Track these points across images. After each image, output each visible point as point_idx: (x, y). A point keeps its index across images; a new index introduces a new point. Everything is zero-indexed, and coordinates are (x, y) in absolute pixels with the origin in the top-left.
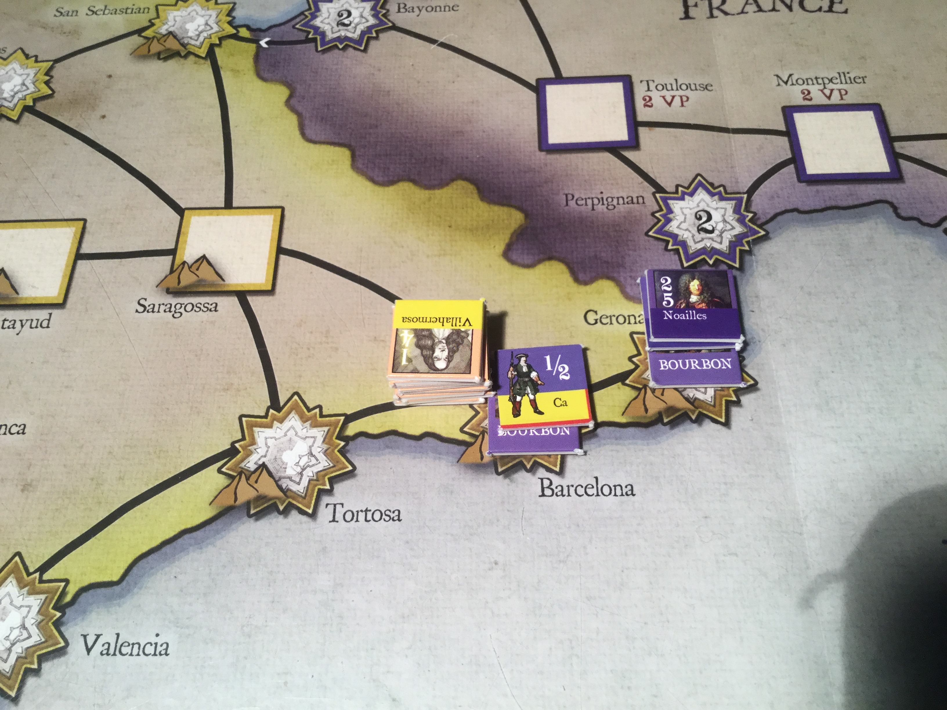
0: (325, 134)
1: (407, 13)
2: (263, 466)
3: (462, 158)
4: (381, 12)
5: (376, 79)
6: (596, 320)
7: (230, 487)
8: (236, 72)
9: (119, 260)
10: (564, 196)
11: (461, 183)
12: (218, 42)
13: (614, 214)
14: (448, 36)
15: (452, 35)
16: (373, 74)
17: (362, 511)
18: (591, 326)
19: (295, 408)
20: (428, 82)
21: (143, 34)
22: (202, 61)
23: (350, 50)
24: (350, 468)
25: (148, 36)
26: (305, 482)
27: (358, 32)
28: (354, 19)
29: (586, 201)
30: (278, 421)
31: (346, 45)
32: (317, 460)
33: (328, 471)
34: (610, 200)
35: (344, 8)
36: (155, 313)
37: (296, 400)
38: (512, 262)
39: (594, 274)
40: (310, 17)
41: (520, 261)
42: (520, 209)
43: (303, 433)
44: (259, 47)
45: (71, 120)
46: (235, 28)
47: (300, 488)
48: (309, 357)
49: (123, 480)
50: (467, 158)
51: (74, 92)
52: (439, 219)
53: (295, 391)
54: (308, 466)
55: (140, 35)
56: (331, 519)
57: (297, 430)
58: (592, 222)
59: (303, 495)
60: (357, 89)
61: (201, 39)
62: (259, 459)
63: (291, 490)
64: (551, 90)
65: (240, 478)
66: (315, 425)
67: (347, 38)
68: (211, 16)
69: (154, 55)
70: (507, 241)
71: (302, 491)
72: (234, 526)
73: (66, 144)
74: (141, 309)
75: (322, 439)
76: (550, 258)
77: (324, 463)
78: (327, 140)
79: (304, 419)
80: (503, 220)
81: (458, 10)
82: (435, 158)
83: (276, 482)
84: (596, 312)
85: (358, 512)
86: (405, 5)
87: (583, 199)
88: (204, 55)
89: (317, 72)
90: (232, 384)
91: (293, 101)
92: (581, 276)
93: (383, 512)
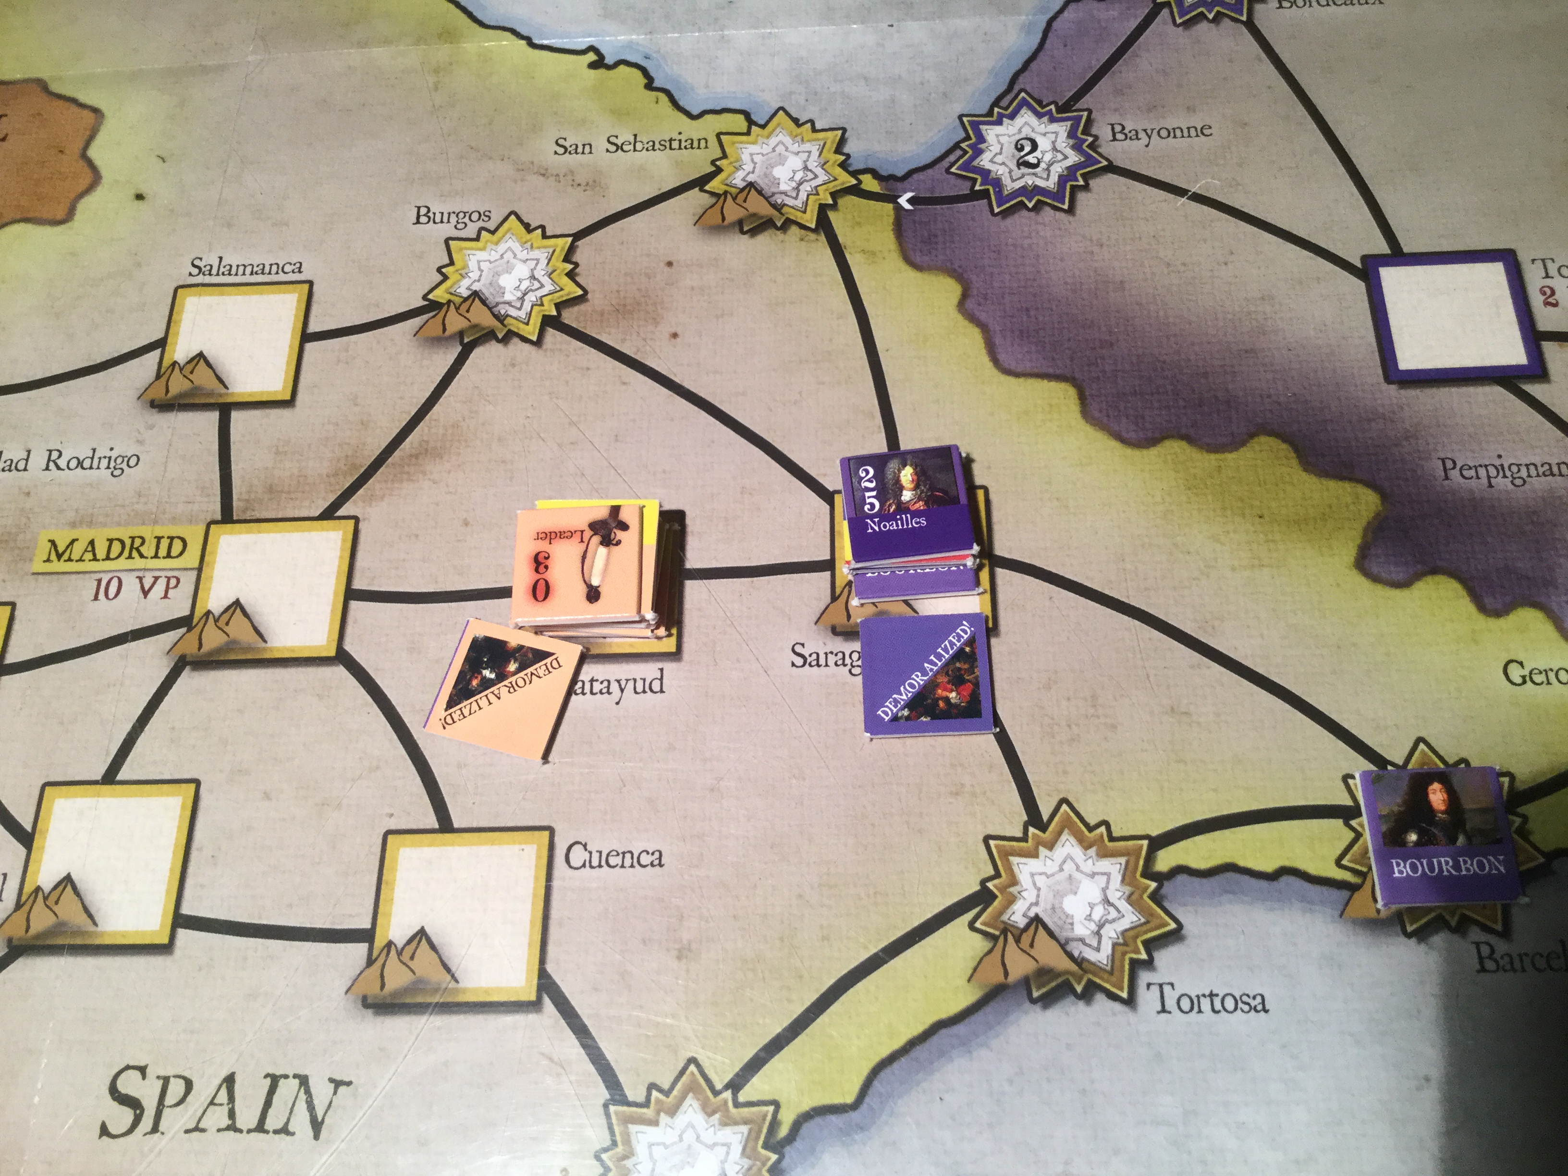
0: (1031, 360)
1: (1128, 140)
2: (1037, 921)
3: (1261, 396)
4: (1087, 140)
5: (1096, 261)
6: (1524, 677)
7: (993, 954)
8: (870, 254)
9: (750, 579)
10: (1440, 462)
11: (1265, 442)
12: (830, 202)
13: (1525, 492)
14: (1204, 182)
15: (1210, 180)
16: (1092, 253)
17: (1204, 996)
18: (1517, 687)
19: (1067, 824)
20: (1184, 264)
21: (707, 188)
22: (812, 236)
23: (1047, 209)
24: (1173, 925)
25: (717, 191)
26: (1107, 948)
27: (1054, 178)
28: (1043, 153)
29: (1477, 472)
30: (1045, 846)
31: (1039, 201)
32: (1119, 911)
33: (1139, 929)
34: (1514, 469)
35: (1023, 135)
36: (822, 668)
37: (1066, 811)
38: (1375, 579)
39: (1508, 599)
40: (970, 152)
41: (1384, 575)
42: (1370, 484)
43: (1088, 866)
44: (899, 208)
45: (623, 341)
46: (854, 174)
47: (1102, 956)
48: (1073, 740)
49: (828, 940)
50: (1269, 396)
51: (618, 291)
52: (1240, 504)
53: (1061, 797)
54: (1107, 921)
55: (702, 190)
56: (1159, 1008)
57: (1077, 860)
58: (1493, 507)
59: (1109, 968)
60: (1068, 280)
61: (803, 196)
62: (1029, 909)
63: (1088, 961)
64: (1389, 276)
65: (1006, 940)
66: (1104, 854)
67: (1037, 190)
68: (810, 152)
69: (732, 225)
70: (1359, 541)
71: (1105, 962)
72: (1012, 1017)
73: (624, 383)
74: (799, 661)
75: (1120, 878)
76: (1434, 571)
77: (1130, 918)
78: (1036, 371)
79: (1086, 845)
80: (1347, 506)
81: (1211, 135)
82: (1216, 397)
83: (1063, 946)
84: (1521, 664)
85: (1198, 997)
86: (1123, 128)
87: (1470, 468)
88: (813, 226)
89: (999, 252)
90: (963, 785)
91: (970, 304)
92: (1488, 601)
93: (1238, 998)
